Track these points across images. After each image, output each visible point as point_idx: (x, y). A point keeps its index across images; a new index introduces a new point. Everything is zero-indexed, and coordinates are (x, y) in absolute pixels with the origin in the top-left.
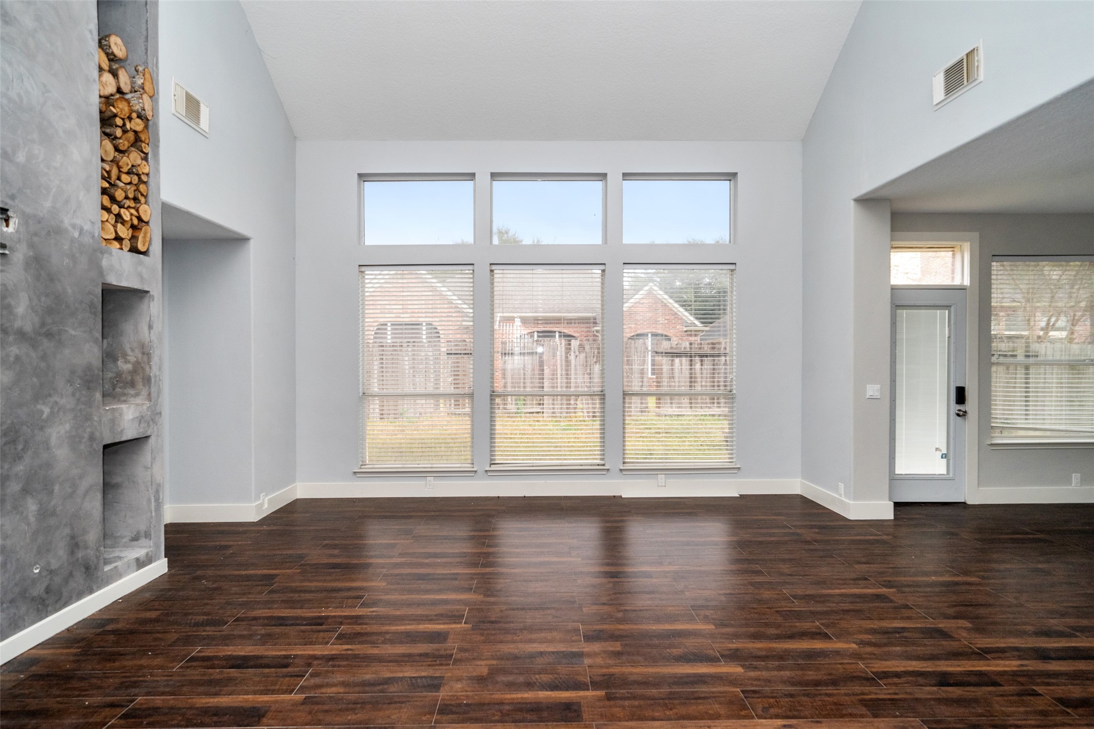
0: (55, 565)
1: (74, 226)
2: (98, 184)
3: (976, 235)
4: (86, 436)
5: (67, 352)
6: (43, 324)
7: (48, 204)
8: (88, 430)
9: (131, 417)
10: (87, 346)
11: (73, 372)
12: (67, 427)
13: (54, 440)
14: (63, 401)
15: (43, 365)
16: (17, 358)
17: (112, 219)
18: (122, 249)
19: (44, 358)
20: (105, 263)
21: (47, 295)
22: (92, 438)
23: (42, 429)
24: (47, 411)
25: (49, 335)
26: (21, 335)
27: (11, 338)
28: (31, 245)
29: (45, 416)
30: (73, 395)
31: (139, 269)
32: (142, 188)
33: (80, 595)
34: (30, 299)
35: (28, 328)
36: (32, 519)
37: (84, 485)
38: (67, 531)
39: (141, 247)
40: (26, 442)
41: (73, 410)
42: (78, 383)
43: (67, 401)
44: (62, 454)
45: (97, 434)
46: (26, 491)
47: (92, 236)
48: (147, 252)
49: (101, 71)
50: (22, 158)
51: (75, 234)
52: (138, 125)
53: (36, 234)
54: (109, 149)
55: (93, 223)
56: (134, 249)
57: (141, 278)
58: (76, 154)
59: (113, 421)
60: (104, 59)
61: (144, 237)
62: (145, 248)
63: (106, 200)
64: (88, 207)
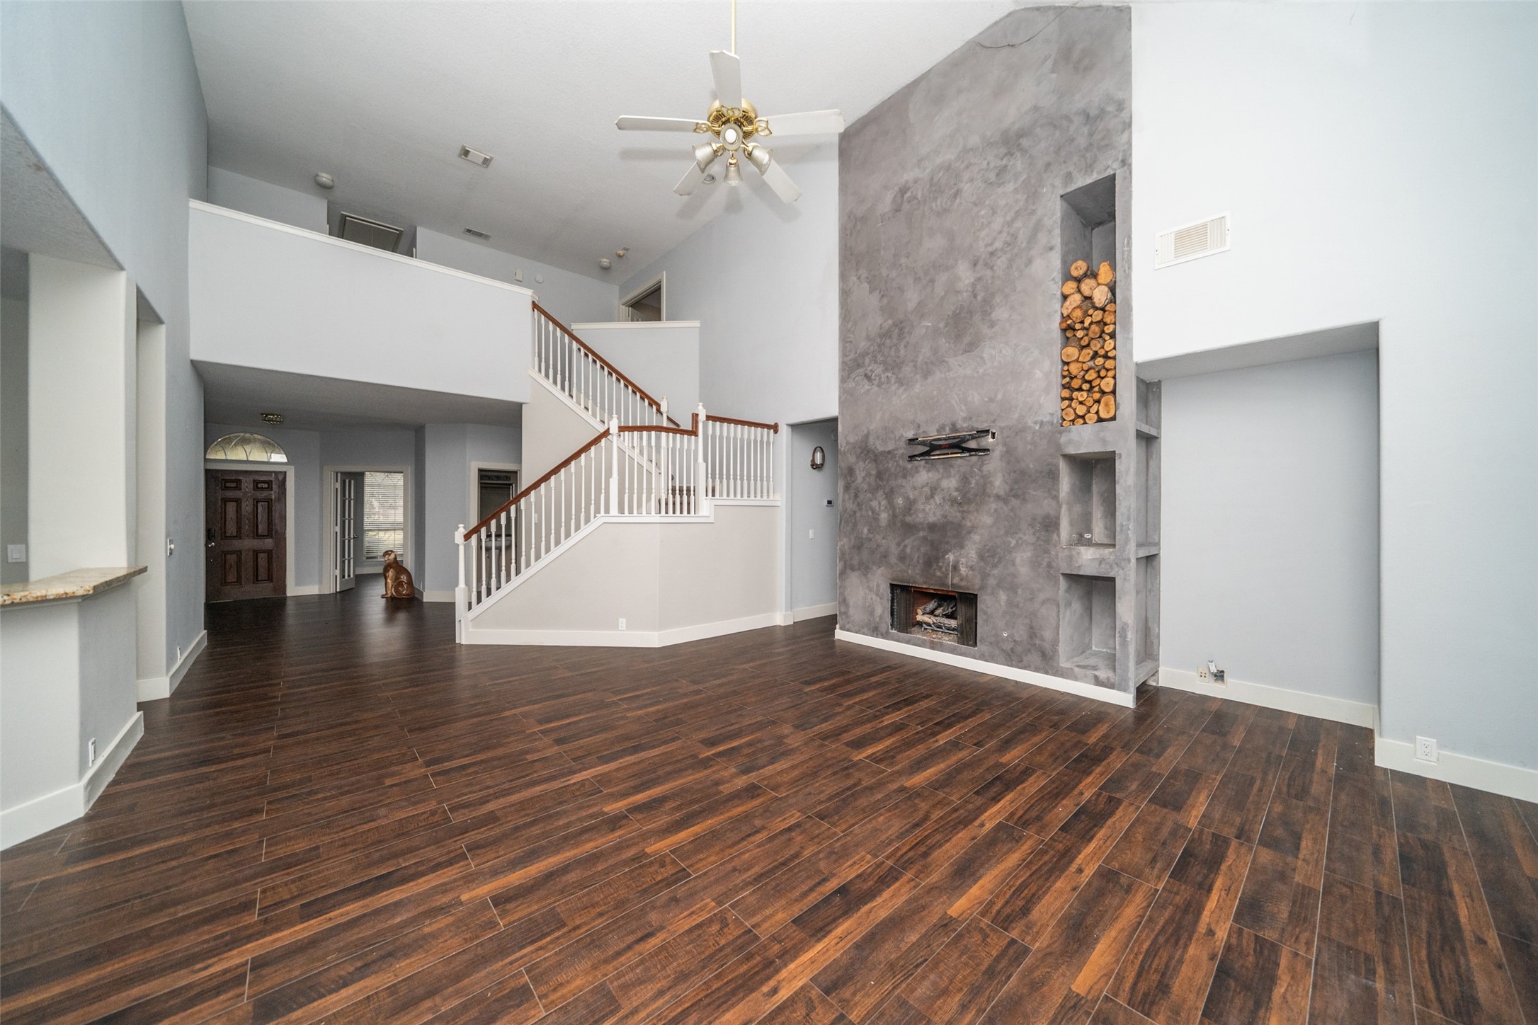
0: (1017, 638)
1: (1036, 423)
2: (1057, 381)
4: (1045, 564)
5: (1029, 506)
6: (1012, 490)
7: (1016, 416)
8: (1046, 560)
9: (1089, 557)
10: (1046, 501)
11: (1034, 519)
12: (1029, 554)
13: (1018, 561)
15: (1012, 514)
16: (996, 510)
17: (1073, 403)
18: (1085, 423)
19: (1012, 510)
20: (1063, 439)
21: (1015, 472)
22: (1049, 566)
23: (1010, 552)
24: (1014, 542)
25: (1016, 496)
26: (998, 497)
27: (992, 499)
28: (1005, 444)
29: (1012, 545)
30: (1034, 534)
31: (1102, 435)
32: (1109, 364)
33: (1037, 670)
34: (1004, 476)
35: (1002, 493)
36: (1003, 603)
37: (1042, 596)
38: (1027, 621)
39: (1103, 415)
40: (1000, 558)
41: (1033, 544)
42: (1038, 527)
43: (1029, 537)
44: (1024, 571)
45: (1054, 564)
46: (998, 585)
47: (1052, 424)
48: (1113, 419)
49: (1065, 297)
50: (1000, 396)
51: (1037, 428)
52: (1098, 315)
53: (1008, 437)
54: (1072, 352)
55: (1052, 414)
56: (1100, 420)
57: (1104, 441)
58: (1038, 374)
59: (1070, 558)
60: (1071, 286)
61: (1107, 405)
62: (1111, 415)
63: (1066, 393)
64: (1049, 404)
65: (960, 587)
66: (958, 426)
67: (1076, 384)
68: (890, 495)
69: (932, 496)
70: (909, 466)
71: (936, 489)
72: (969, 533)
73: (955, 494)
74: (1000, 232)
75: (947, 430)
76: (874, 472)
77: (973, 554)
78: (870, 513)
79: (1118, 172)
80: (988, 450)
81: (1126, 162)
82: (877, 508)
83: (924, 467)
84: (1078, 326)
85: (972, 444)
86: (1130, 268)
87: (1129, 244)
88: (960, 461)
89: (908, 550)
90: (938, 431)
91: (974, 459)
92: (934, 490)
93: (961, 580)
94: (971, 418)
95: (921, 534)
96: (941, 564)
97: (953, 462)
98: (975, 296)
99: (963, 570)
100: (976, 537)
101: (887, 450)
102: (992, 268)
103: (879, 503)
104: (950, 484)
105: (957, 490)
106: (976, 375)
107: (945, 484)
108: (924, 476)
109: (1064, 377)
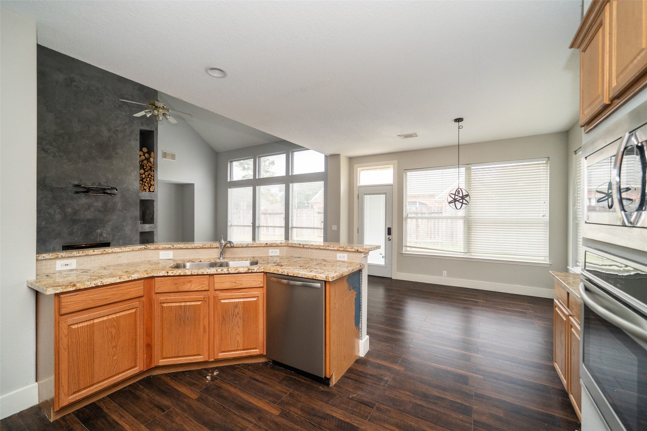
1: (132, 189)
2: (139, 179)
3: (396, 162)
5: (130, 213)
6: (124, 208)
8: (136, 228)
9: (148, 227)
10: (135, 212)
11: (131, 217)
12: (130, 227)
13: (126, 230)
14: (129, 222)
15: (124, 216)
16: (118, 214)
17: (143, 186)
18: (146, 192)
19: (124, 214)
20: (140, 195)
21: (125, 202)
22: (136, 230)
23: (123, 227)
24: (125, 224)
25: (126, 210)
26: (119, 210)
27: (117, 211)
30: (132, 221)
31: (151, 195)
32: (153, 178)
34: (121, 203)
35: (120, 209)
37: (134, 239)
40: (120, 229)
41: (131, 224)
42: (133, 219)
44: (129, 232)
45: (138, 230)
47: (137, 190)
48: (153, 192)
49: (140, 156)
50: (119, 178)
51: (133, 190)
52: (150, 164)
53: (123, 191)
54: (142, 171)
55: (137, 187)
56: (150, 191)
57: (151, 197)
58: (133, 175)
59: (142, 227)
60: (142, 153)
61: (152, 188)
62: (153, 191)
63: (141, 182)
64: (136, 184)
65: (103, 241)
66: (102, 184)
67: (144, 180)
68: (62, 208)
69: (89, 209)
70: (75, 195)
71: (91, 206)
72: (107, 222)
73: (101, 208)
74: (120, 125)
75: (97, 184)
76: (50, 196)
77: (109, 229)
78: (47, 215)
79: (155, 131)
80: (115, 194)
81: (157, 129)
82: (53, 213)
83: (84, 197)
84: (145, 165)
85: (109, 192)
86: (157, 156)
87: (157, 150)
88: (103, 197)
89: (75, 230)
90: (92, 184)
91: (109, 197)
92: (89, 206)
93: (104, 238)
94: (108, 183)
95: (83, 223)
96: (93, 234)
97: (100, 197)
98: (110, 141)
99: (104, 235)
100: (110, 223)
101: (60, 187)
102: (116, 135)
103: (55, 211)
104: (99, 205)
105: (101, 207)
106: (110, 168)
107: (95, 204)
108: (83, 200)
109: (140, 177)
